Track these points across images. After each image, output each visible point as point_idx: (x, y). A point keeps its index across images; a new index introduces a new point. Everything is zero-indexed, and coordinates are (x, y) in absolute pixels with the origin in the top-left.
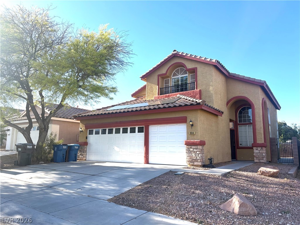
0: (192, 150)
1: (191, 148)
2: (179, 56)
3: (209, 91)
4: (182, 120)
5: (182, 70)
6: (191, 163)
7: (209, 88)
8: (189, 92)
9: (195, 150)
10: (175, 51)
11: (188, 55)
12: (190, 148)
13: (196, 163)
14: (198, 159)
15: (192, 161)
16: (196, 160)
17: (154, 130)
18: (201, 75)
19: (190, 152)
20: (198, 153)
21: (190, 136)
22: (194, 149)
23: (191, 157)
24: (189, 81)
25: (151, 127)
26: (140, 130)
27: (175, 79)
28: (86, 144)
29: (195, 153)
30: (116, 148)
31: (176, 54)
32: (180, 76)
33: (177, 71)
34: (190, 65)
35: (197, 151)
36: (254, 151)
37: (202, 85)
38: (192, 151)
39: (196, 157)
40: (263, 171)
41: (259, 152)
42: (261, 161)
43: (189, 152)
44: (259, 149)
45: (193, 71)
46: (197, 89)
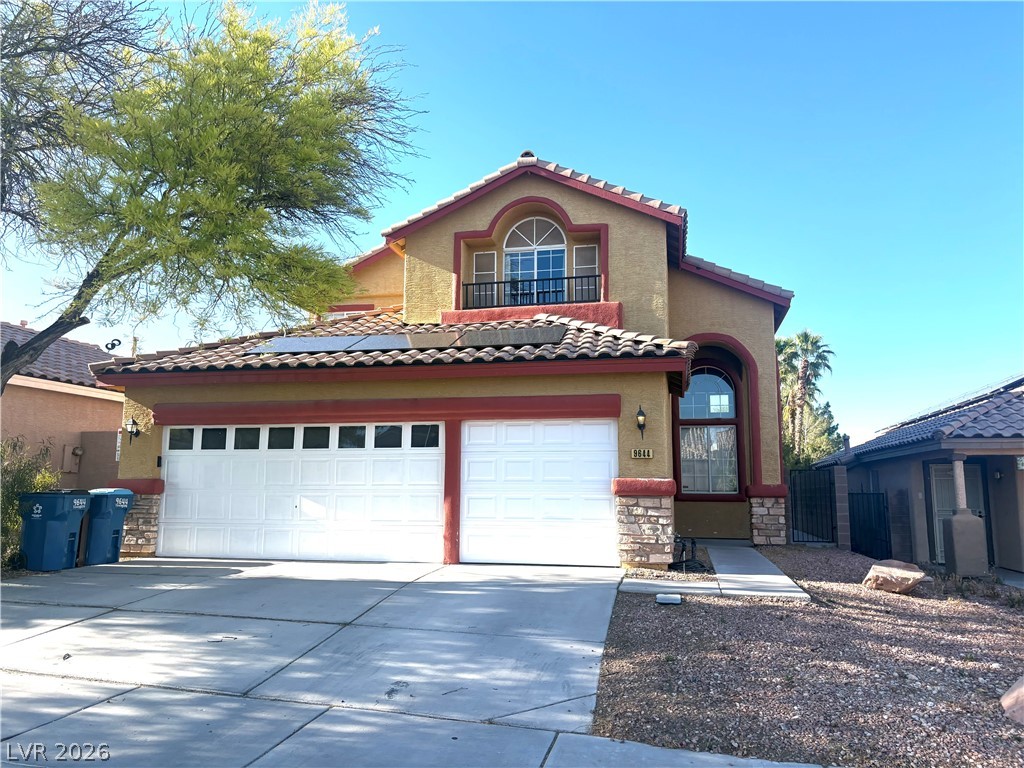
0: (640, 511)
1: (637, 505)
2: (543, 174)
3: (651, 311)
4: (604, 408)
5: (543, 228)
6: (638, 559)
7: (650, 301)
8: (580, 308)
9: (650, 513)
10: (527, 154)
11: (580, 179)
12: (633, 506)
13: (654, 559)
14: (664, 545)
15: (640, 553)
16: (658, 548)
17: (481, 438)
18: (624, 252)
19: (632, 519)
20: (661, 521)
21: (631, 462)
22: (647, 508)
23: (637, 538)
24: (571, 267)
25: (470, 427)
26: (424, 438)
27: (517, 255)
28: (156, 486)
29: (650, 522)
30: (308, 506)
31: (533, 166)
32: (536, 248)
33: (526, 229)
34: (581, 215)
35: (658, 517)
36: (754, 509)
37: (626, 288)
38: (643, 516)
39: (658, 536)
42: (774, 540)
43: (628, 518)
44: (769, 502)
45: (595, 237)
46: (606, 299)
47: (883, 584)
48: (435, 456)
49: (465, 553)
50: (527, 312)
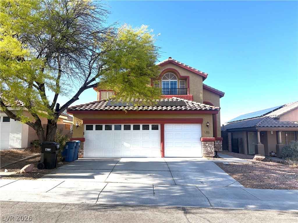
0: (207, 145)
1: (207, 143)
2: (174, 63)
3: (200, 97)
4: (199, 121)
6: (207, 155)
7: (199, 95)
8: (183, 96)
9: (210, 145)
10: (170, 58)
11: (183, 65)
12: (206, 144)
13: (211, 155)
14: (213, 152)
15: (208, 154)
16: (211, 153)
17: (168, 127)
18: (193, 83)
19: (206, 147)
20: (212, 147)
21: (205, 134)
22: (209, 144)
23: (207, 151)
24: (178, 86)
25: (166, 125)
26: (155, 128)
27: (165, 82)
28: (83, 140)
29: (210, 147)
30: (125, 144)
31: (172, 61)
32: (170, 80)
33: (167, 75)
34: (183, 73)
35: (211, 146)
37: (193, 92)
38: (208, 146)
39: (211, 150)
40: (258, 158)
41: (219, 144)
43: (205, 146)
44: (218, 141)
45: (185, 79)
46: (189, 94)
47: (258, 159)
48: (158, 132)
49: (166, 155)
50: (170, 96)
